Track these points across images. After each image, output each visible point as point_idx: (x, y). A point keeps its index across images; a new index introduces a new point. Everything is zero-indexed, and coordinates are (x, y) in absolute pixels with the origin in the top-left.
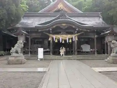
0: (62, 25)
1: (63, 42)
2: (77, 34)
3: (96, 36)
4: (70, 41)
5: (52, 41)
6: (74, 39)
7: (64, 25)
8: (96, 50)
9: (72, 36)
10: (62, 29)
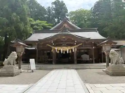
0: (62, 38)
1: (64, 53)
2: (76, 46)
3: (93, 47)
4: (70, 52)
5: (54, 52)
6: (73, 50)
7: (64, 37)
8: (94, 59)
9: (72, 47)
10: (62, 41)
